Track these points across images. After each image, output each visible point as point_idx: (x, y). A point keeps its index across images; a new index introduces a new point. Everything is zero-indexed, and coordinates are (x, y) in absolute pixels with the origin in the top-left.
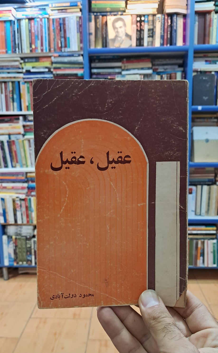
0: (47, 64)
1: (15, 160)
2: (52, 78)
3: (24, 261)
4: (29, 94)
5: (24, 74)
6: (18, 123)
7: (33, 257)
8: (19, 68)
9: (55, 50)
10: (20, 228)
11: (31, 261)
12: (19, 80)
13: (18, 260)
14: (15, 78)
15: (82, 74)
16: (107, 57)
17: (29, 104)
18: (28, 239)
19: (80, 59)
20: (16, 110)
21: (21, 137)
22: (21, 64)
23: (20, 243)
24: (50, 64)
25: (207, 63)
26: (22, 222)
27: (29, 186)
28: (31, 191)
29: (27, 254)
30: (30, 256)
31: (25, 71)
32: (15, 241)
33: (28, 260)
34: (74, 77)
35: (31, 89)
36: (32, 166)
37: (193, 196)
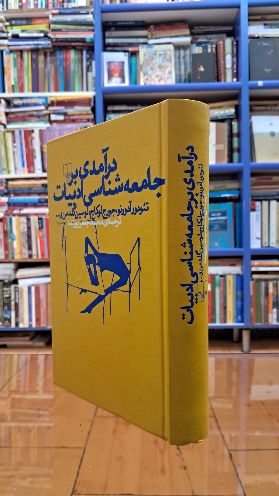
0: (43, 27)
2: (49, 44)
4: (16, 69)
5: (10, 41)
7: (13, 314)
8: (3, 32)
9: (53, 6)
11: (10, 320)
12: (2, 48)
15: (91, 39)
16: (127, 23)
17: (15, 82)
18: (6, 284)
19: (89, 17)
21: (1, 128)
22: (6, 27)
24: (46, 27)
25: (266, 27)
27: (11, 201)
28: (12, 208)
29: (4, 309)
30: (8, 312)
31: (11, 35)
33: (6, 319)
34: (81, 44)
35: (19, 61)
36: (16, 173)
37: (257, 216)
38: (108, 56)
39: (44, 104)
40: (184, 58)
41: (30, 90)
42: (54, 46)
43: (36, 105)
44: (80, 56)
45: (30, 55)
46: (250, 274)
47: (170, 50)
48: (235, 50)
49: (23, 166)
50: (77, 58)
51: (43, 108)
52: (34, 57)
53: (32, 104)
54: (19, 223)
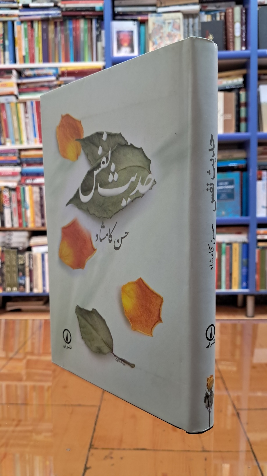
1: (4, 133)
2: (59, 14)
3: (14, 286)
4: (27, 39)
5: (20, 11)
6: (10, 78)
7: (28, 280)
8: (14, 2)
10: (9, 234)
11: (24, 286)
12: (13, 19)
13: (5, 284)
14: (7, 15)
15: (101, 8)
17: (26, 53)
18: (20, 251)
20: (7, 62)
21: (13, 99)
23: (8, 258)
26: (12, 225)
27: (23, 171)
28: (25, 178)
29: (18, 275)
30: (23, 278)
31: (22, 5)
32: (2, 255)
33: (20, 285)
34: (91, 13)
35: (30, 31)
36: (28, 143)
37: (263, 185)
38: (117, 26)
39: (54, 75)
40: (193, 26)
41: (41, 60)
42: (64, 16)
43: (46, 75)
44: (90, 26)
45: (40, 25)
46: (255, 242)
47: (179, 19)
48: (244, 18)
49: (35, 135)
50: (86, 27)
51: (53, 78)
52: (45, 27)
53: (43, 74)
54: (32, 193)
